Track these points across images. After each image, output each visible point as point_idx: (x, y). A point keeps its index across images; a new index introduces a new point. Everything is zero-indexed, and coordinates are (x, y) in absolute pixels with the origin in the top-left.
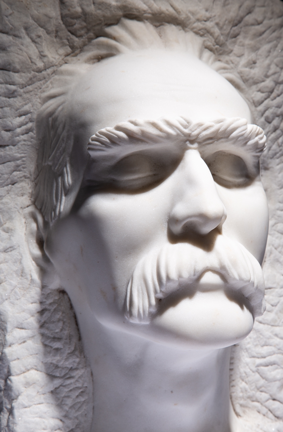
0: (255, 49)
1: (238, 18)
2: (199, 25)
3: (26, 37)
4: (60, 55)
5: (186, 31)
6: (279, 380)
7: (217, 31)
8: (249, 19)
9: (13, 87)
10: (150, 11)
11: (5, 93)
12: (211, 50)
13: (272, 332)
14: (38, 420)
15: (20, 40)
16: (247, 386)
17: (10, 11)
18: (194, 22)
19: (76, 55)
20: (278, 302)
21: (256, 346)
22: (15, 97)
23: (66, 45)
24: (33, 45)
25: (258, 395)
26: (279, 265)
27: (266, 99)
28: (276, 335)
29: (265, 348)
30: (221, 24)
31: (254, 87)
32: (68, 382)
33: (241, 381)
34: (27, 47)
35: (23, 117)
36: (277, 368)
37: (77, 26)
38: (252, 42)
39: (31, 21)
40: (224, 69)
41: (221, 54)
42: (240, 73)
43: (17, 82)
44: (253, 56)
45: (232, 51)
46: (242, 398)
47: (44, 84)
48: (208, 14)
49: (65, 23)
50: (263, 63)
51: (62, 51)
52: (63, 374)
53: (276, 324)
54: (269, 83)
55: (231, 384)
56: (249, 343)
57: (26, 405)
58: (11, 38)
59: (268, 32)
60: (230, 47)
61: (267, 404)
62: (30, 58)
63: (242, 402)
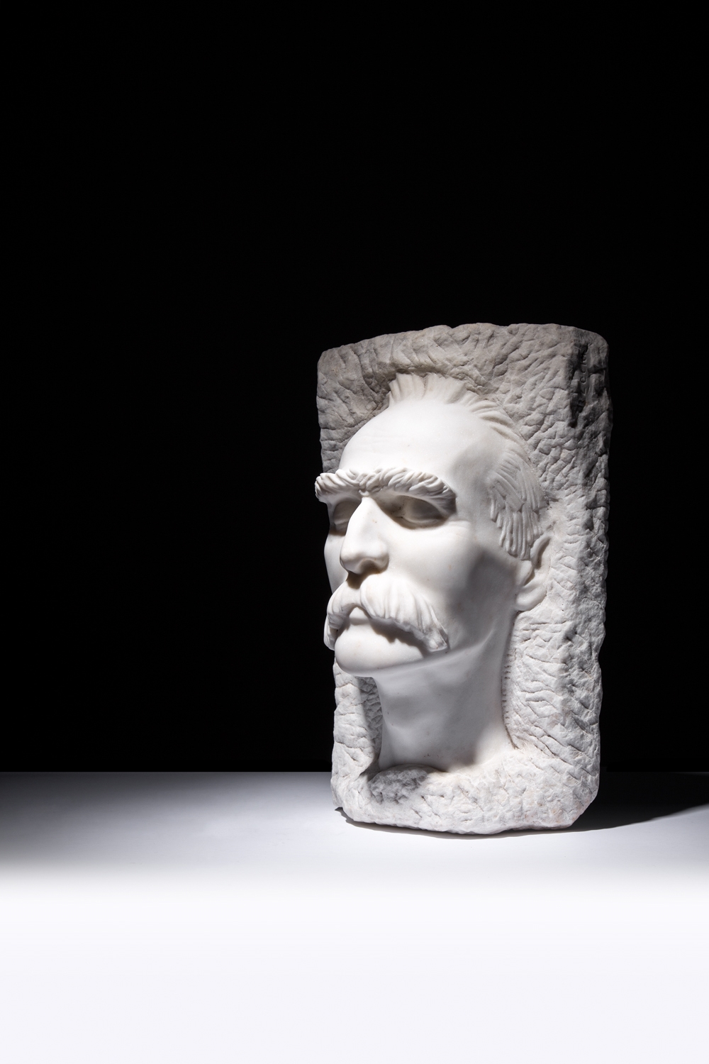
0: (520, 383)
1: (501, 357)
2: (456, 370)
3: (338, 399)
4: (368, 410)
5: (446, 378)
6: (549, 717)
7: (476, 373)
8: (514, 355)
9: (333, 442)
10: (412, 365)
11: (328, 448)
12: (474, 391)
13: (541, 667)
14: (348, 726)
16: (520, 719)
17: (325, 380)
18: (452, 368)
19: (380, 409)
20: (551, 638)
21: (527, 680)
22: (337, 450)
23: (372, 401)
24: (344, 405)
25: (533, 728)
26: (561, 599)
27: (536, 432)
28: (545, 671)
29: (535, 682)
30: (479, 365)
31: (521, 421)
32: (371, 697)
33: (515, 713)
34: (338, 407)
36: (546, 705)
37: (373, 384)
38: (517, 378)
39: (338, 386)
40: (487, 407)
41: (487, 393)
42: (505, 409)
43: (334, 438)
44: (518, 391)
45: (498, 389)
46: (517, 730)
48: (465, 359)
49: (367, 382)
50: (527, 396)
51: (369, 407)
52: (369, 690)
53: (547, 660)
54: (535, 416)
55: (505, 716)
56: (519, 677)
57: (342, 713)
58: (326, 402)
59: (533, 365)
60: (496, 386)
61: (542, 739)
63: (517, 734)
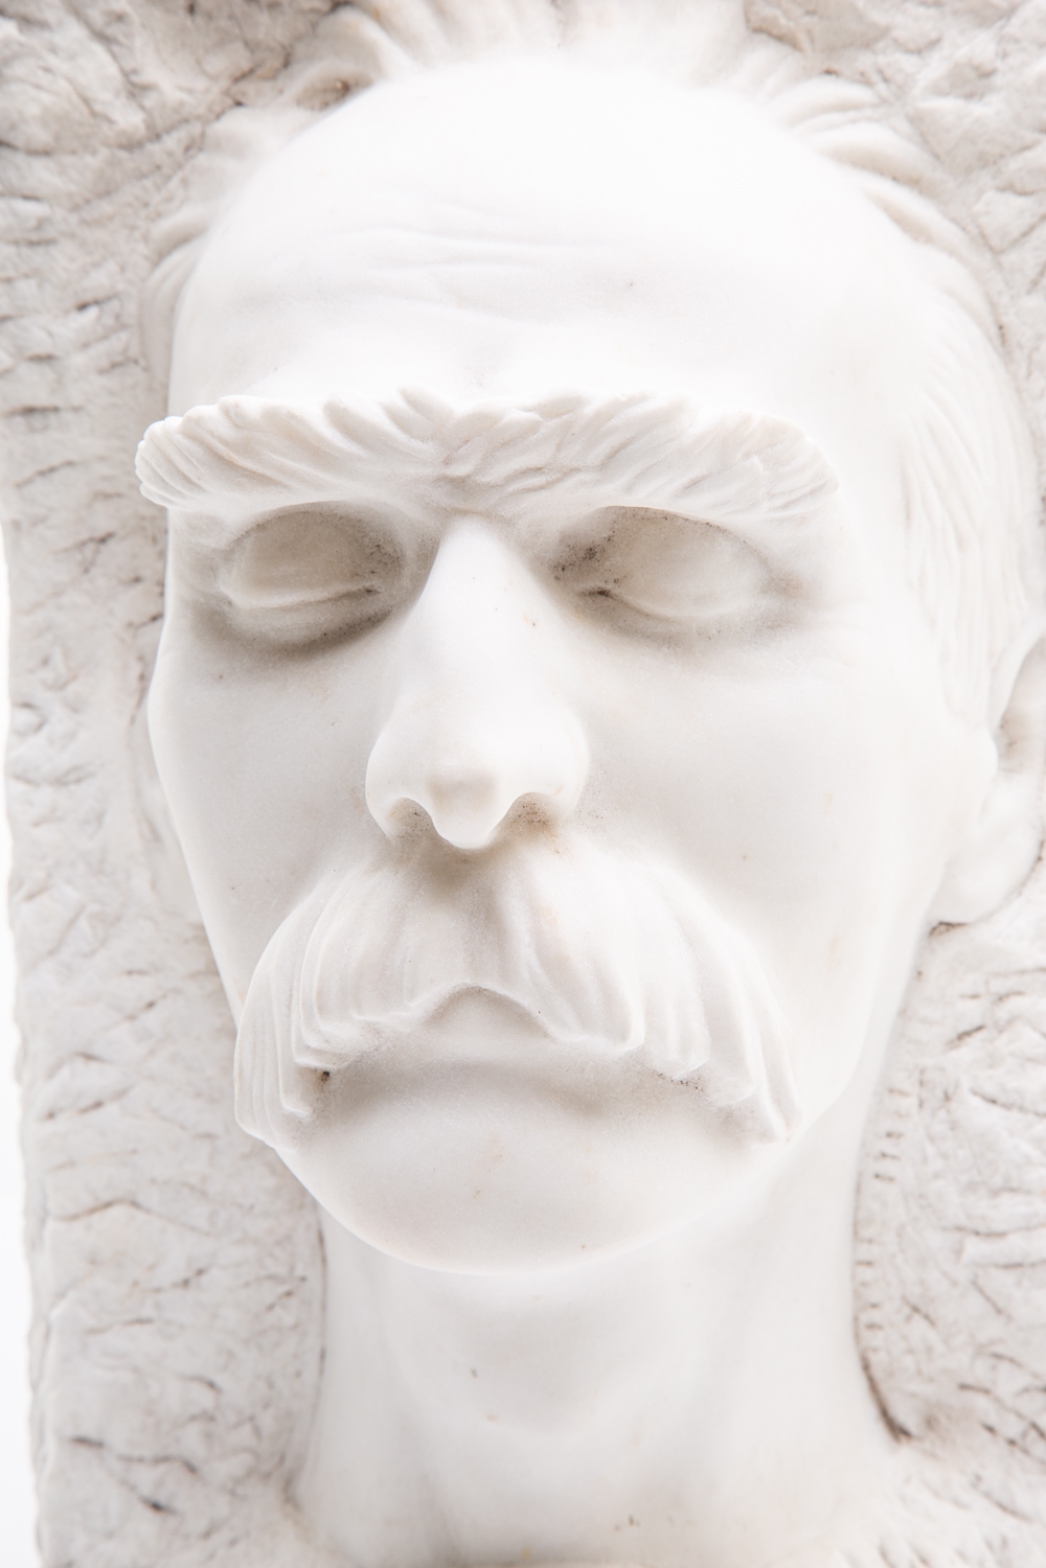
0: (991, 15)
3: (68, 20)
4: (213, 78)
9: (33, 209)
11: (8, 230)
12: (782, 36)
13: (1036, 1140)
15: (46, 35)
16: (935, 1338)
19: (272, 76)
22: (52, 242)
23: (232, 39)
24: (98, 49)
29: (1007, 1199)
31: (985, 175)
34: (72, 57)
35: (92, 312)
40: (844, 107)
41: (835, 49)
42: (916, 120)
43: (46, 191)
44: (981, 44)
45: (884, 32)
46: (916, 1373)
47: (158, 188)
50: (1023, 70)
51: (219, 63)
55: (864, 1319)
58: (10, 28)
60: (877, 16)
62: (86, 101)
63: (918, 1387)
